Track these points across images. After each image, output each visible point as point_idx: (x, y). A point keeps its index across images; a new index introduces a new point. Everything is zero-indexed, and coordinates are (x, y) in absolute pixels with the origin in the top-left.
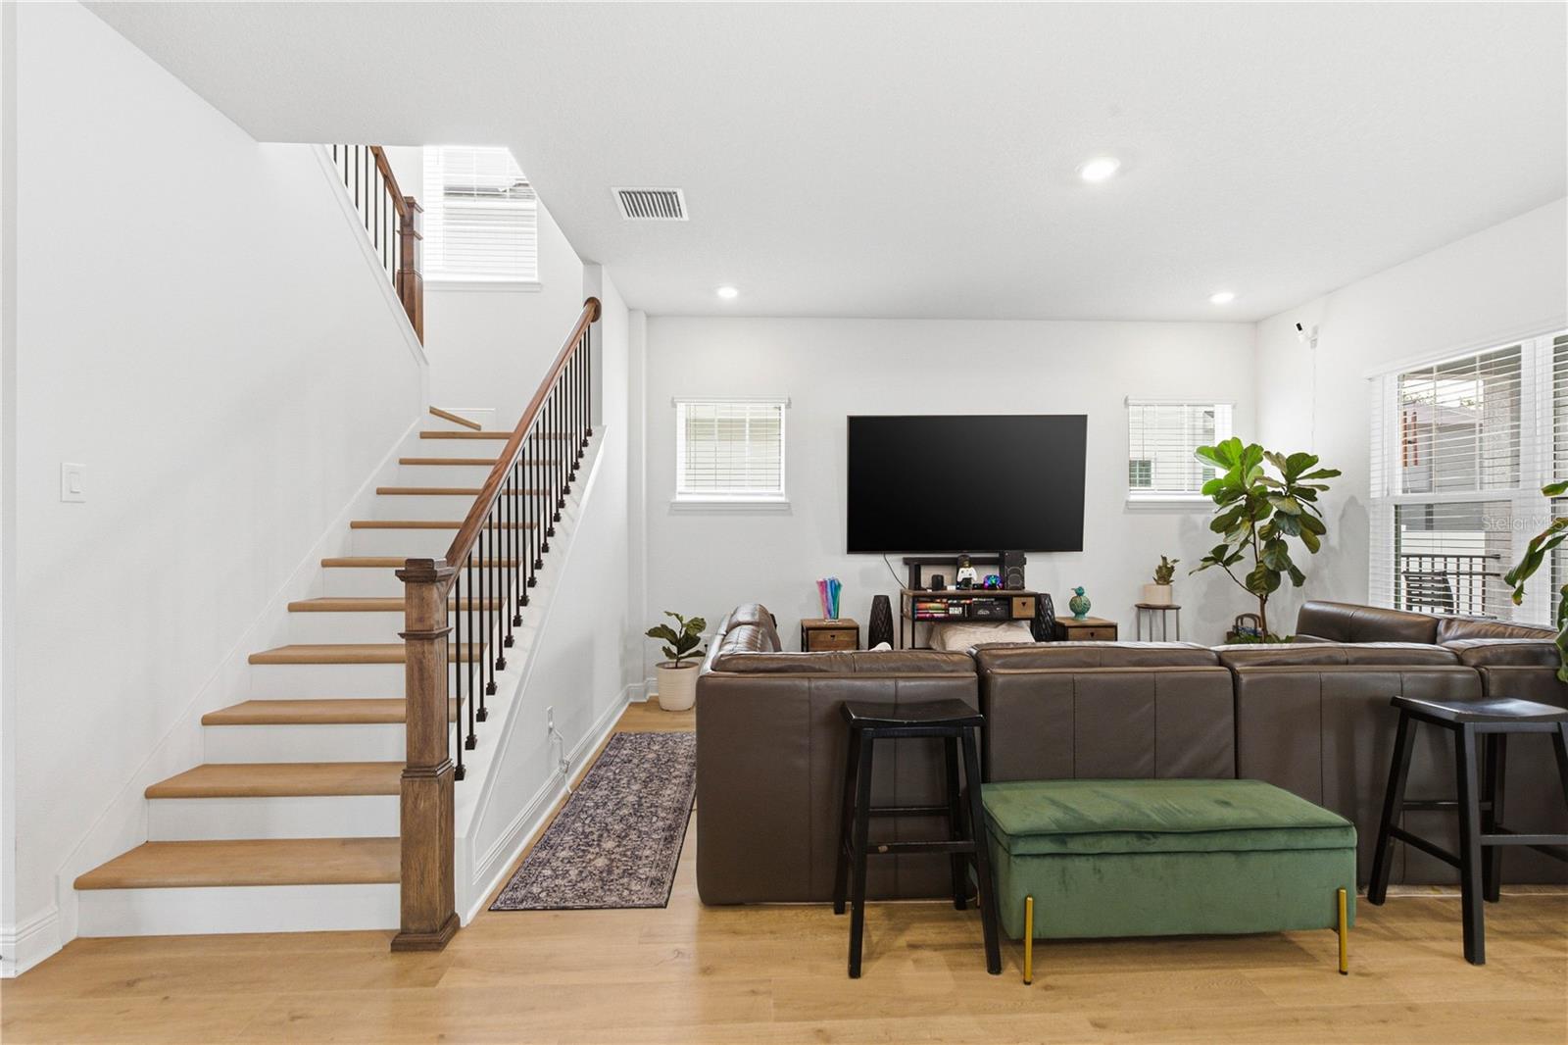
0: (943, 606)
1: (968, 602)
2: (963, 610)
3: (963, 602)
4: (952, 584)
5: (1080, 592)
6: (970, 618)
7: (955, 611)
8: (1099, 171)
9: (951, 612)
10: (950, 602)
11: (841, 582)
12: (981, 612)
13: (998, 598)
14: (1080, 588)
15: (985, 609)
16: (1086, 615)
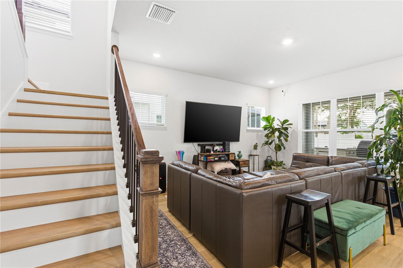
0: (213, 158)
1: (219, 156)
2: (218, 158)
3: (218, 156)
4: (213, 151)
5: (240, 152)
6: (220, 160)
7: (216, 159)
8: (287, 42)
9: (215, 159)
10: (215, 156)
11: (184, 152)
12: (223, 159)
13: (226, 155)
14: (240, 151)
15: (223, 158)
16: (241, 158)
